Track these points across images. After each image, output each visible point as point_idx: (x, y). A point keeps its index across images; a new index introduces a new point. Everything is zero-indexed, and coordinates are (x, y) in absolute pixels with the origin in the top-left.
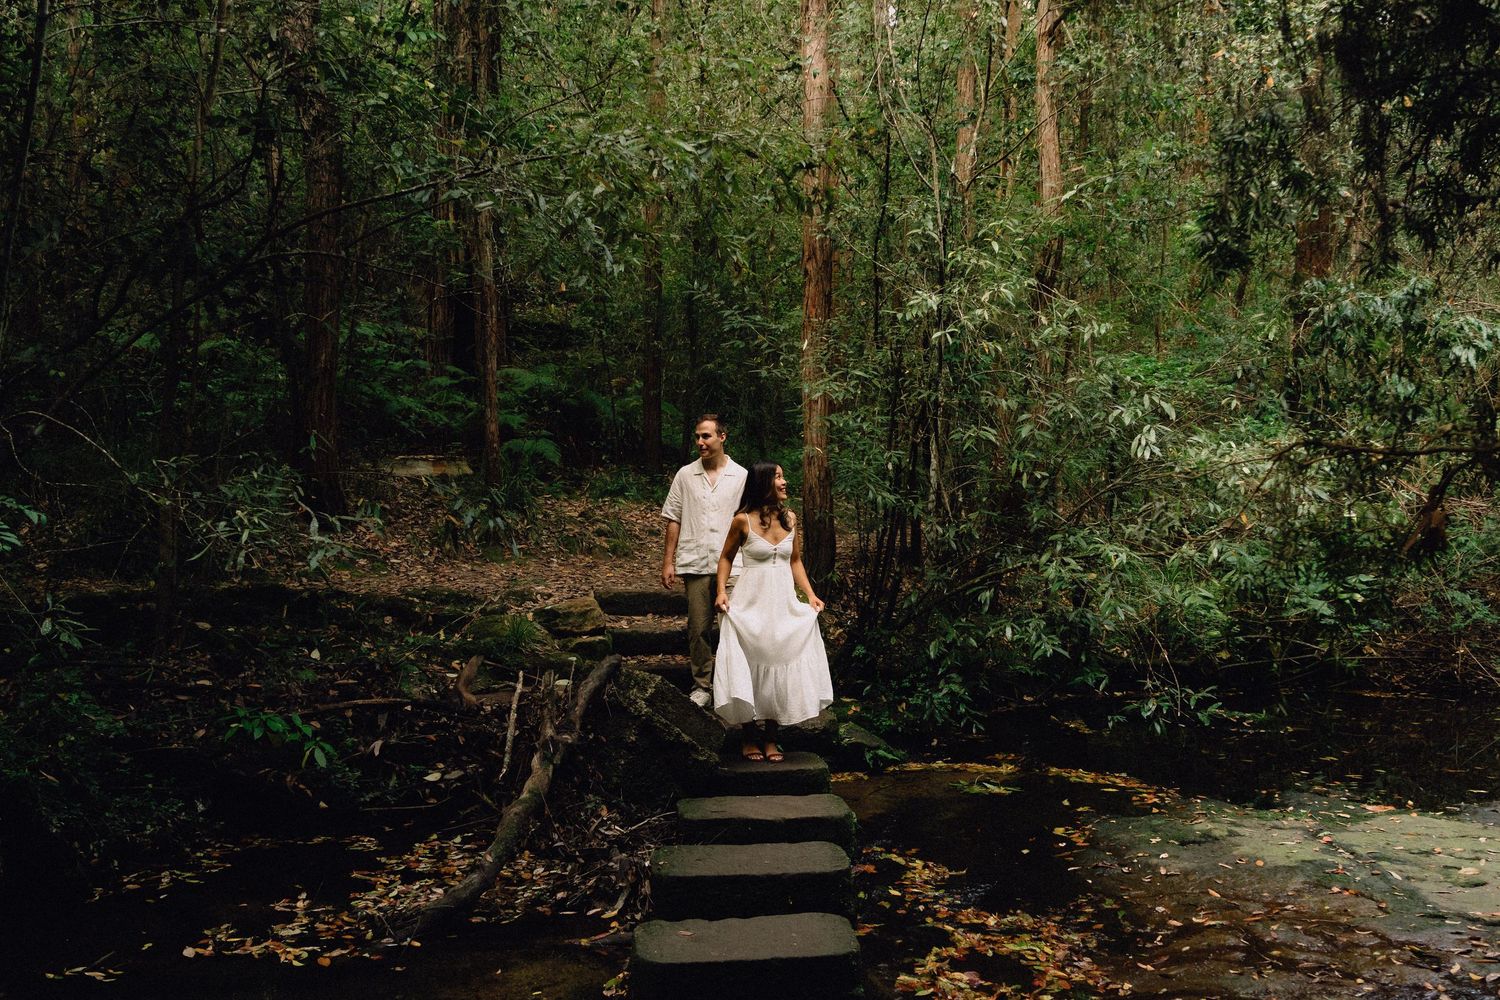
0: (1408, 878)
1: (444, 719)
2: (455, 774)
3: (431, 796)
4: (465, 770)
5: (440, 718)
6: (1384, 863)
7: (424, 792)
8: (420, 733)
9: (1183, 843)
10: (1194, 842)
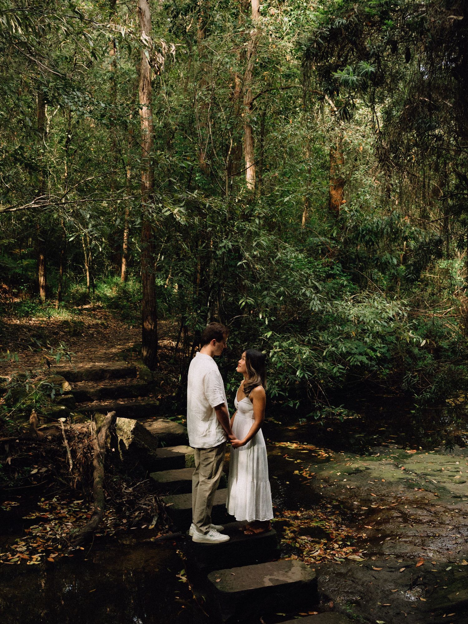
0: (439, 482)
1: (34, 445)
2: (44, 470)
3: (34, 480)
4: (47, 467)
5: (31, 445)
6: (428, 477)
7: (31, 479)
8: (25, 452)
9: (350, 474)
10: (353, 473)
